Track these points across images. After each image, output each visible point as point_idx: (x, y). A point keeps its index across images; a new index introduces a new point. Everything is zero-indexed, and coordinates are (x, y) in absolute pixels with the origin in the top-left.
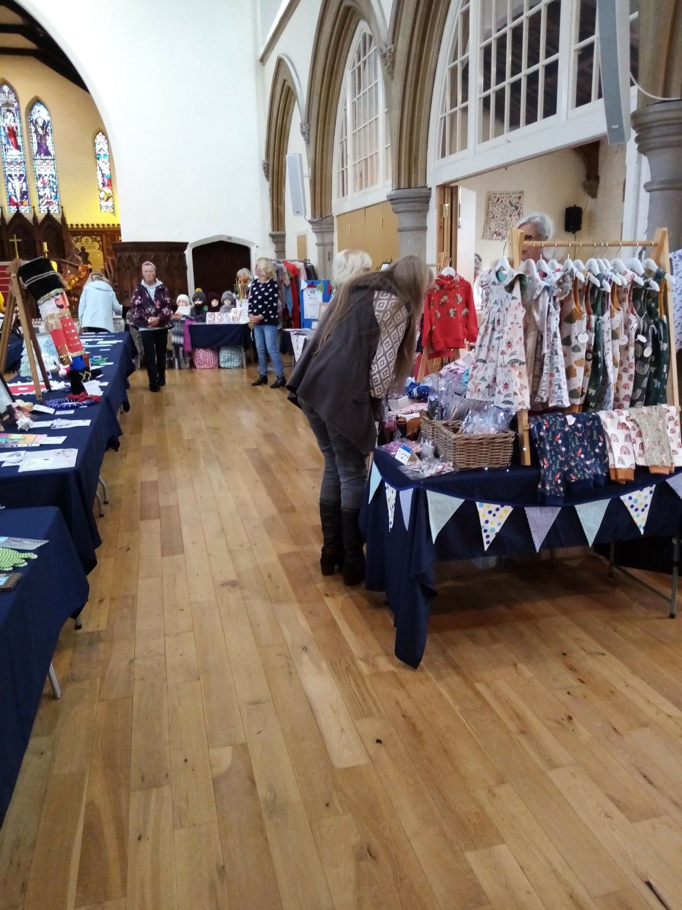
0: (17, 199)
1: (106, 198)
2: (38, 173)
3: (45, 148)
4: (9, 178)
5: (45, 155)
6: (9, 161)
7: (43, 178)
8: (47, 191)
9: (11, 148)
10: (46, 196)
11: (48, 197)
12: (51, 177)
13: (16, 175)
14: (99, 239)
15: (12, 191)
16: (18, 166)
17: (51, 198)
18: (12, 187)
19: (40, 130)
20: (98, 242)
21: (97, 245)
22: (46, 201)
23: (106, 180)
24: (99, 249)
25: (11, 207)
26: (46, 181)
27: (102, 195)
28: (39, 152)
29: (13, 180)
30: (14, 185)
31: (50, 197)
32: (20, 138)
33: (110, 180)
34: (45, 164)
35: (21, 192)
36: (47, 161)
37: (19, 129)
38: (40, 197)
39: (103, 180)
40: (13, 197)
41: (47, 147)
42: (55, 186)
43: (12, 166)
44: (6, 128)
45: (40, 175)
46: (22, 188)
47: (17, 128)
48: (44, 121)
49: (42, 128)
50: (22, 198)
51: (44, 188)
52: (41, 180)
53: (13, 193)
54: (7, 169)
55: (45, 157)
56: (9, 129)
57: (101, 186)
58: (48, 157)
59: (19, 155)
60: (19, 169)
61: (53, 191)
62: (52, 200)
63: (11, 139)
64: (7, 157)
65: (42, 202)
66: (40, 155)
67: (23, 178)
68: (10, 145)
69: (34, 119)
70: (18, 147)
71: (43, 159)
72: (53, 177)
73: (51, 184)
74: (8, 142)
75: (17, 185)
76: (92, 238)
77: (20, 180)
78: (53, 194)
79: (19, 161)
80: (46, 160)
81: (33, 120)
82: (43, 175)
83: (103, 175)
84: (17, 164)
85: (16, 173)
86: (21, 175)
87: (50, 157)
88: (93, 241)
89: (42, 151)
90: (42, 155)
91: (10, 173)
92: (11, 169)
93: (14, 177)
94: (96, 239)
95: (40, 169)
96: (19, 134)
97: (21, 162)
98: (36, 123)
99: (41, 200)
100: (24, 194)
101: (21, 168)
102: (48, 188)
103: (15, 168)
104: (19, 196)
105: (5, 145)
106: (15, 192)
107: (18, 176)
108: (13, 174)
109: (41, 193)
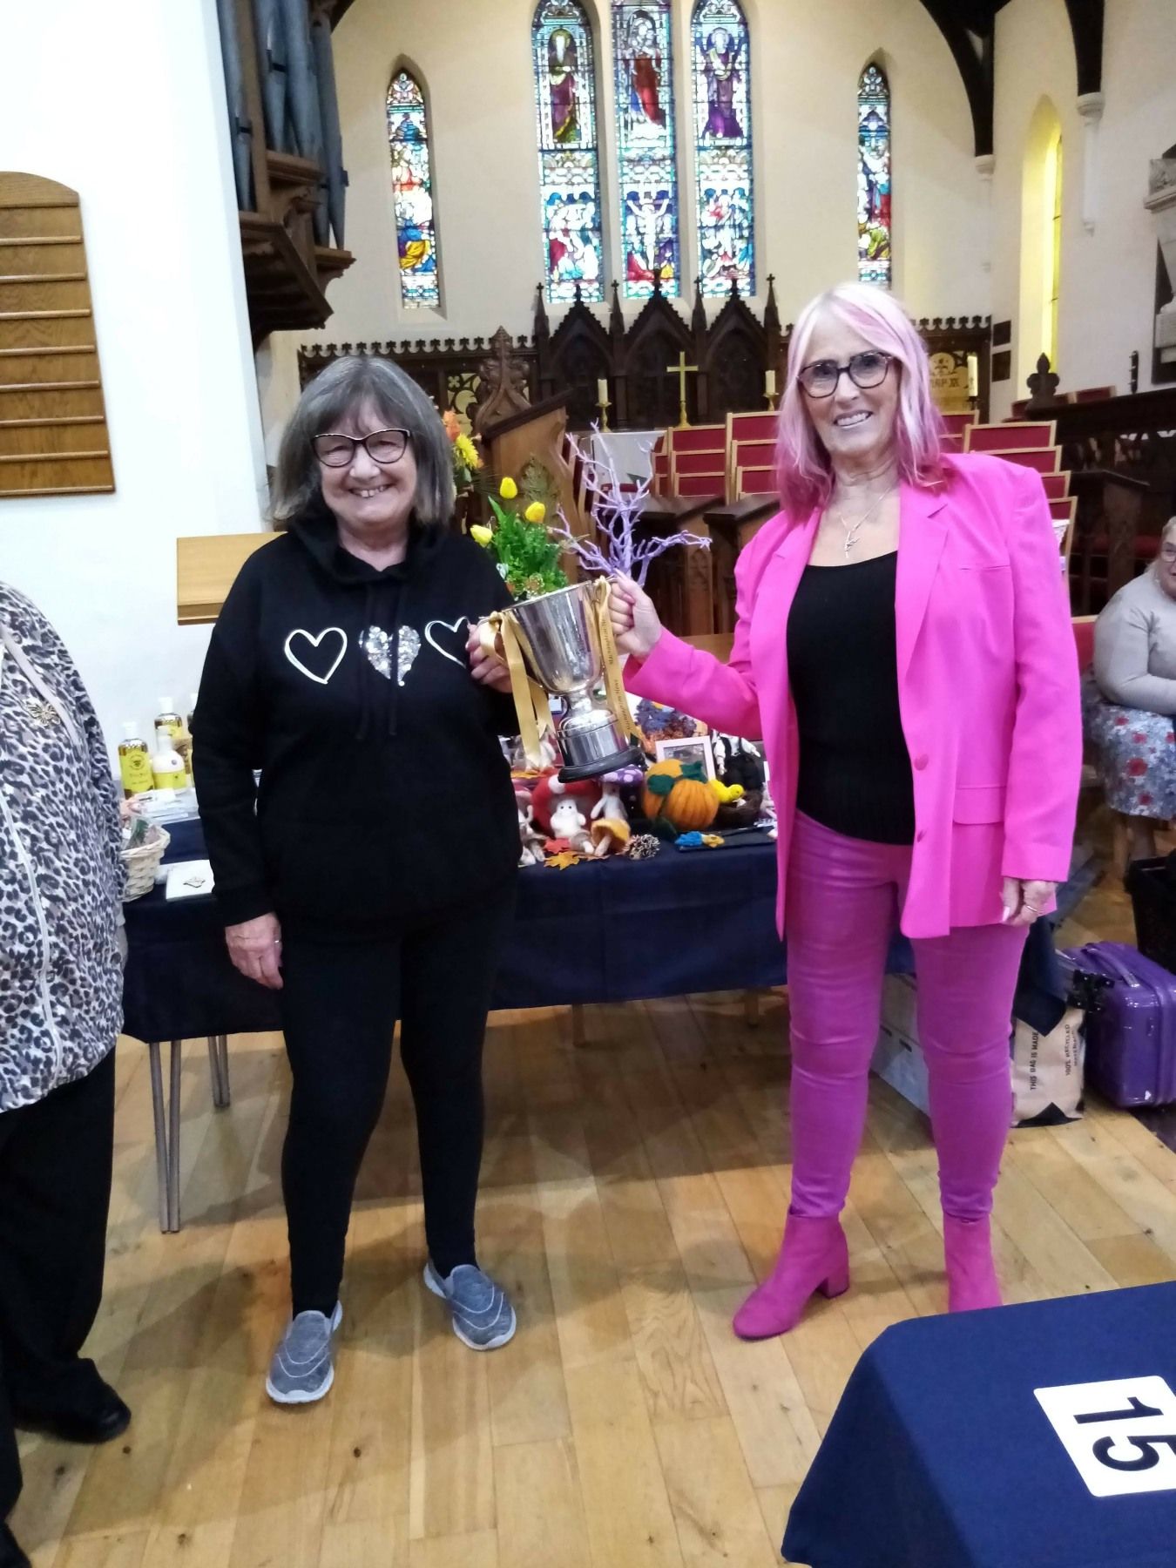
0: (647, 262)
1: (872, 251)
2: (705, 186)
3: (727, 113)
4: (630, 203)
5: (725, 135)
6: (632, 154)
7: (717, 200)
8: (726, 236)
9: (641, 118)
10: (721, 251)
11: (725, 253)
12: (737, 195)
13: (648, 195)
15: (636, 239)
16: (654, 169)
17: (734, 255)
18: (637, 228)
19: (717, 64)
22: (720, 263)
23: (878, 201)
25: (631, 283)
26: (725, 211)
27: (865, 242)
28: (711, 127)
29: (640, 207)
30: (641, 223)
31: (730, 254)
32: (667, 89)
33: (887, 199)
34: (725, 160)
35: (658, 242)
36: (731, 152)
37: (665, 64)
38: (707, 254)
39: (871, 202)
40: (637, 258)
41: (733, 111)
42: (745, 224)
43: (639, 169)
44: (632, 63)
45: (709, 193)
46: (662, 231)
47: (659, 61)
48: (731, 39)
49: (724, 58)
50: (659, 258)
51: (717, 228)
52: (712, 206)
53: (637, 246)
54: (626, 178)
55: (726, 142)
56: (638, 67)
57: (863, 217)
58: (732, 142)
59: (661, 137)
60: (657, 177)
61: (741, 237)
62: (735, 261)
63: (642, 92)
64: (630, 144)
65: (710, 268)
66: (714, 134)
67: (665, 202)
68: (638, 109)
69: (706, 35)
70: (658, 116)
71: (719, 148)
72: (743, 195)
73: (739, 217)
74: (635, 104)
75: (652, 223)
77: (658, 207)
78: (741, 244)
79: (659, 156)
80: (728, 148)
81: (701, 37)
82: (719, 193)
83: (871, 186)
84: (654, 162)
85: (648, 188)
86: (662, 195)
87: (738, 142)
89: (720, 123)
90: (720, 135)
91: (632, 188)
92: (637, 178)
93: (642, 201)
95: (713, 176)
96: (665, 78)
97: (664, 159)
98: (710, 44)
99: (708, 262)
100: (669, 246)
101: (663, 173)
102: (727, 228)
103: (647, 173)
104: (651, 254)
105: (626, 111)
106: (642, 242)
107: (654, 195)
108: (641, 190)
109: (709, 244)
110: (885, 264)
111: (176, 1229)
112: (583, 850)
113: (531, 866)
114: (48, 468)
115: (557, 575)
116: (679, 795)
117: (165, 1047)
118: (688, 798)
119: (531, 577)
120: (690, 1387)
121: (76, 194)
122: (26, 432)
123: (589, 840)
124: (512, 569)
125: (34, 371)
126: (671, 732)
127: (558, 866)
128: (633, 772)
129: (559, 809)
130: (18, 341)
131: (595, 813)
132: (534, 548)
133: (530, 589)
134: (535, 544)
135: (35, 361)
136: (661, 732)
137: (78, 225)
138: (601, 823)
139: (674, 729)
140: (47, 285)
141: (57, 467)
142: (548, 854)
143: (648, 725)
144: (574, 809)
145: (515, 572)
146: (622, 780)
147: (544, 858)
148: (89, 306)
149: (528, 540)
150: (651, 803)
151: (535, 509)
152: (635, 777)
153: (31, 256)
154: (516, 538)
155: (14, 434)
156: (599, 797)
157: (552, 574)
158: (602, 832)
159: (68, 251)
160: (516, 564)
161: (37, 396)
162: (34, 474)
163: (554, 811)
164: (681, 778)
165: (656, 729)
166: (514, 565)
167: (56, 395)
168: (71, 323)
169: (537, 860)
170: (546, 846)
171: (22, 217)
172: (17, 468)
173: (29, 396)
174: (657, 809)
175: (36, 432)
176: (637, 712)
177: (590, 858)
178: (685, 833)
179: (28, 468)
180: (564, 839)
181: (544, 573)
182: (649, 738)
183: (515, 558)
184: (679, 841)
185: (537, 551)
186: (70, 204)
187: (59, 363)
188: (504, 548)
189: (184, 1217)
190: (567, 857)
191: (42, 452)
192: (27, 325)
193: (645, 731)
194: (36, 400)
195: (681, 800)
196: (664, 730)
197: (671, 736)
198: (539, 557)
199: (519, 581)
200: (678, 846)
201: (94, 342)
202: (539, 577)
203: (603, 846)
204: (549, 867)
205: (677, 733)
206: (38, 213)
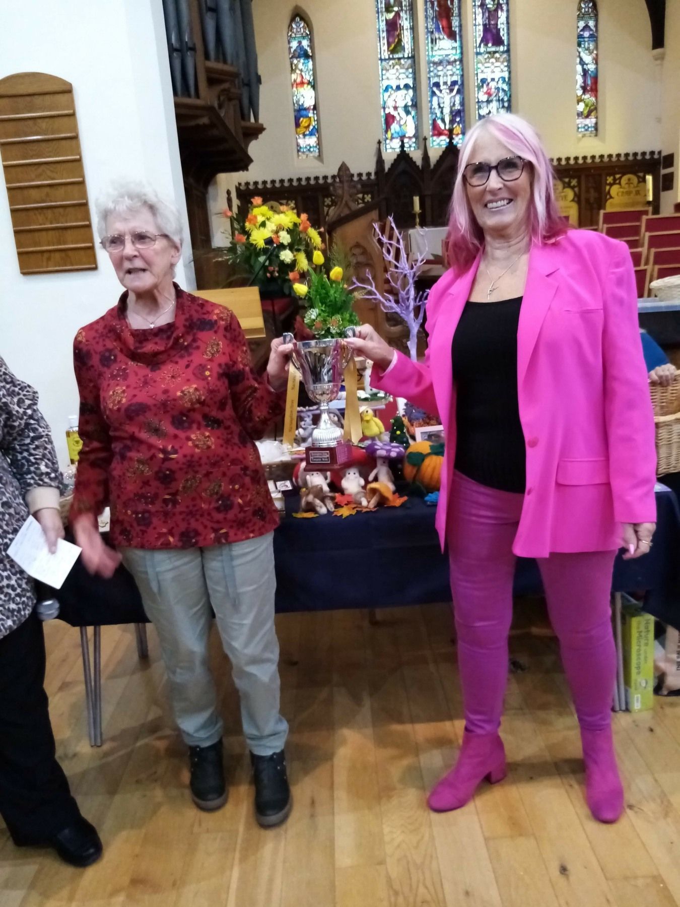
0: (445, 124)
1: (586, 112)
2: (481, 76)
3: (494, 31)
4: (435, 89)
5: (493, 45)
6: (436, 59)
7: (488, 84)
8: (494, 106)
9: (441, 37)
12: (501, 81)
13: (445, 83)
14: (574, 182)
15: (438, 112)
16: (449, 67)
18: (439, 104)
20: (573, 188)
21: (570, 194)
23: (589, 82)
24: (573, 200)
25: (435, 138)
26: (493, 91)
27: (581, 107)
28: (485, 40)
29: (441, 91)
30: (441, 101)
32: (457, 18)
33: (595, 79)
34: (493, 60)
35: (451, 112)
36: (497, 55)
37: (456, 3)
39: (585, 82)
40: (439, 122)
41: (498, 30)
42: (506, 99)
43: (440, 68)
44: (436, 3)
45: (483, 81)
46: (454, 105)
50: (452, 122)
51: (489, 102)
52: (485, 89)
53: (439, 115)
54: (432, 74)
55: (493, 49)
56: (439, 6)
57: (580, 92)
58: (497, 49)
59: (453, 48)
60: (450, 73)
61: (503, 107)
63: (442, 21)
64: (434, 53)
66: (486, 45)
67: (456, 87)
68: (439, 31)
70: (452, 35)
71: (489, 53)
72: (504, 81)
73: (501, 94)
74: (438, 29)
75: (447, 100)
76: (564, 183)
77: (451, 90)
79: (452, 59)
80: (495, 52)
82: (489, 80)
83: (585, 72)
84: (449, 63)
85: (445, 79)
86: (454, 83)
87: (502, 48)
88: (564, 188)
89: (489, 36)
90: (490, 45)
91: (436, 80)
92: (440, 73)
93: (442, 87)
94: (569, 183)
95: (486, 70)
96: (456, 11)
97: (455, 61)
100: (459, 115)
101: (454, 70)
102: (494, 102)
103: (445, 70)
104: (447, 120)
105: (432, 33)
106: (442, 112)
107: (449, 83)
108: (441, 81)
109: (483, 112)
110: (594, 120)
111: (99, 744)
112: (360, 504)
113: (324, 515)
114: (57, 255)
115: (351, 316)
116: (429, 465)
117: (90, 629)
118: (434, 469)
119: (333, 318)
120: (422, 890)
121: (71, 85)
122: (44, 233)
123: (365, 496)
124: (320, 312)
125: (47, 195)
126: (428, 421)
127: (342, 515)
128: (397, 450)
129: (347, 475)
130: (38, 177)
131: (371, 477)
132: (335, 298)
133: (333, 326)
134: (336, 295)
135: (47, 190)
136: (421, 420)
137: (71, 104)
138: (374, 485)
139: (430, 419)
140: (54, 142)
141: (63, 254)
142: (337, 506)
143: (412, 417)
144: (357, 475)
145: (322, 314)
146: (389, 456)
147: (333, 510)
148: (80, 154)
149: (332, 292)
150: (409, 470)
151: (337, 271)
152: (398, 453)
153: (43, 124)
154: (324, 291)
155: (36, 234)
156: (375, 466)
157: (348, 315)
158: (374, 491)
159: (66, 119)
160: (323, 309)
161: (49, 211)
162: (49, 259)
163: (345, 475)
164: (429, 454)
165: (418, 419)
166: (322, 310)
167: (61, 210)
168: (69, 165)
169: (328, 511)
170: (336, 501)
171: (38, 100)
172: (39, 256)
173: (45, 211)
174: (413, 475)
175: (50, 233)
176: (405, 407)
177: (365, 510)
178: (432, 493)
179: (46, 255)
180: (350, 495)
181: (342, 314)
182: (412, 425)
183: (322, 305)
184: (427, 498)
185: (337, 299)
186: (67, 90)
187: (62, 190)
188: (315, 298)
189: (104, 737)
190: (349, 509)
191: (54, 246)
192: (43, 167)
193: (410, 420)
194: (49, 213)
195: (429, 470)
196: (423, 420)
197: (428, 424)
198: (339, 304)
199: (325, 321)
200: (427, 501)
201: (83, 177)
202: (339, 317)
203: (373, 501)
204: (336, 516)
205: (432, 422)
206: (47, 97)
